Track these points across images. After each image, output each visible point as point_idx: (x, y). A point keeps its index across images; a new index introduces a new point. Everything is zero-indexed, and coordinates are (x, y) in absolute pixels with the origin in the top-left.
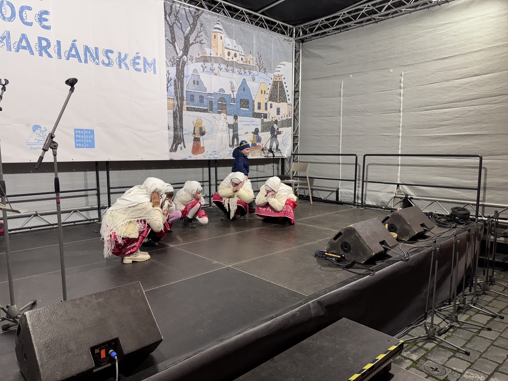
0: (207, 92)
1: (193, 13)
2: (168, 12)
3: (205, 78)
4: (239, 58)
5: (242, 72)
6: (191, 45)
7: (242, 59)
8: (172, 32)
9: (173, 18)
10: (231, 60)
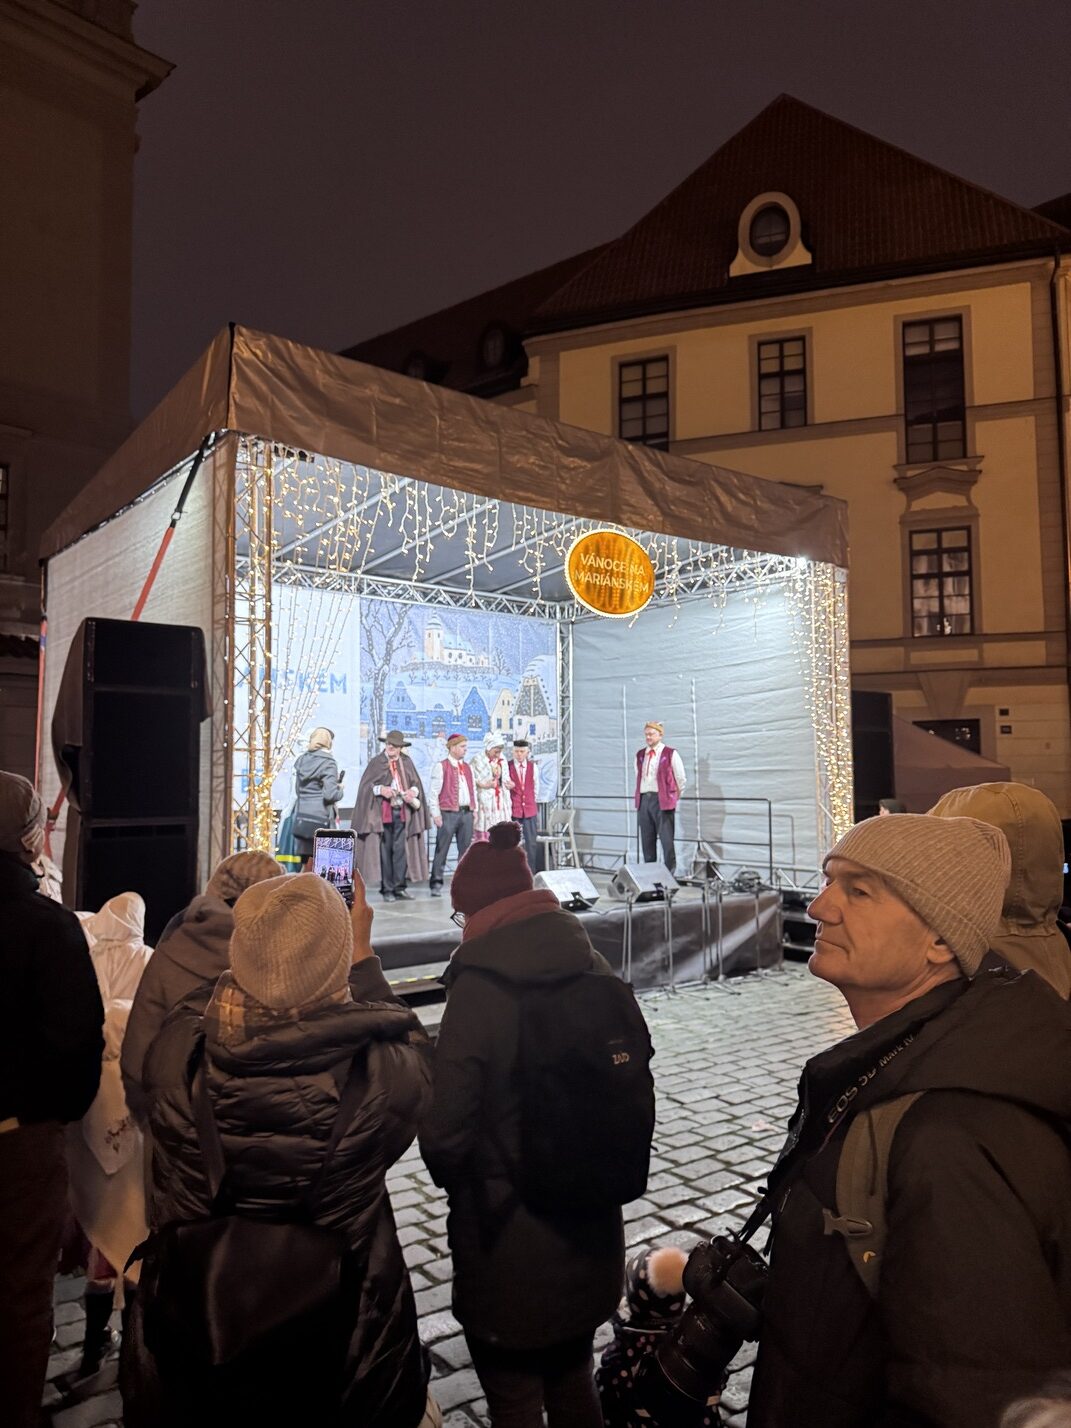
0: (417, 710)
1: (398, 610)
2: (364, 613)
3: (413, 692)
4: (466, 658)
5: (471, 678)
6: (394, 651)
7: (471, 660)
8: (370, 639)
9: (371, 619)
10: (453, 663)
